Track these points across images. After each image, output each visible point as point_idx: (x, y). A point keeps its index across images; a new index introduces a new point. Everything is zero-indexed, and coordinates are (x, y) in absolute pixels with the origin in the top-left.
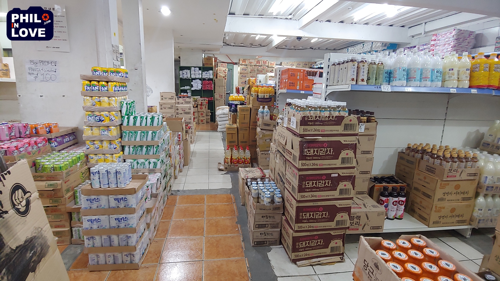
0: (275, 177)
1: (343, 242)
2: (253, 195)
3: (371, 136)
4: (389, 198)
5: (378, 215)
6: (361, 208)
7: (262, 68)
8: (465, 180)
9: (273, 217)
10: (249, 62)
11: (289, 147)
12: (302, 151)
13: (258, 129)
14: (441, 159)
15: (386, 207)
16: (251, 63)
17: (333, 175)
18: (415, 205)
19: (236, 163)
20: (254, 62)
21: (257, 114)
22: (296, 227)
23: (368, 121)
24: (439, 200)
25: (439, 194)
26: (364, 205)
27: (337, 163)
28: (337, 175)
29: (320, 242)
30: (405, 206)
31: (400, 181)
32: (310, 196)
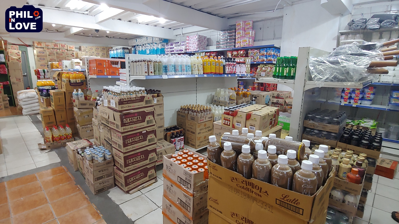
0: (101, 143)
1: (155, 170)
2: (88, 159)
3: (161, 105)
4: (175, 139)
5: (171, 149)
6: (161, 148)
7: (61, 51)
8: (208, 121)
9: (107, 169)
10: (46, 45)
11: (111, 119)
12: (122, 121)
13: (76, 109)
14: (196, 112)
15: (175, 144)
16: (48, 46)
17: (143, 132)
18: (189, 139)
19: (58, 140)
20: (51, 46)
21: (72, 97)
22: (125, 170)
23: (158, 96)
24: (198, 134)
25: (198, 131)
26: (163, 146)
27: (145, 124)
28: (145, 132)
29: (142, 175)
30: (184, 141)
31: (180, 128)
32: (131, 148)
